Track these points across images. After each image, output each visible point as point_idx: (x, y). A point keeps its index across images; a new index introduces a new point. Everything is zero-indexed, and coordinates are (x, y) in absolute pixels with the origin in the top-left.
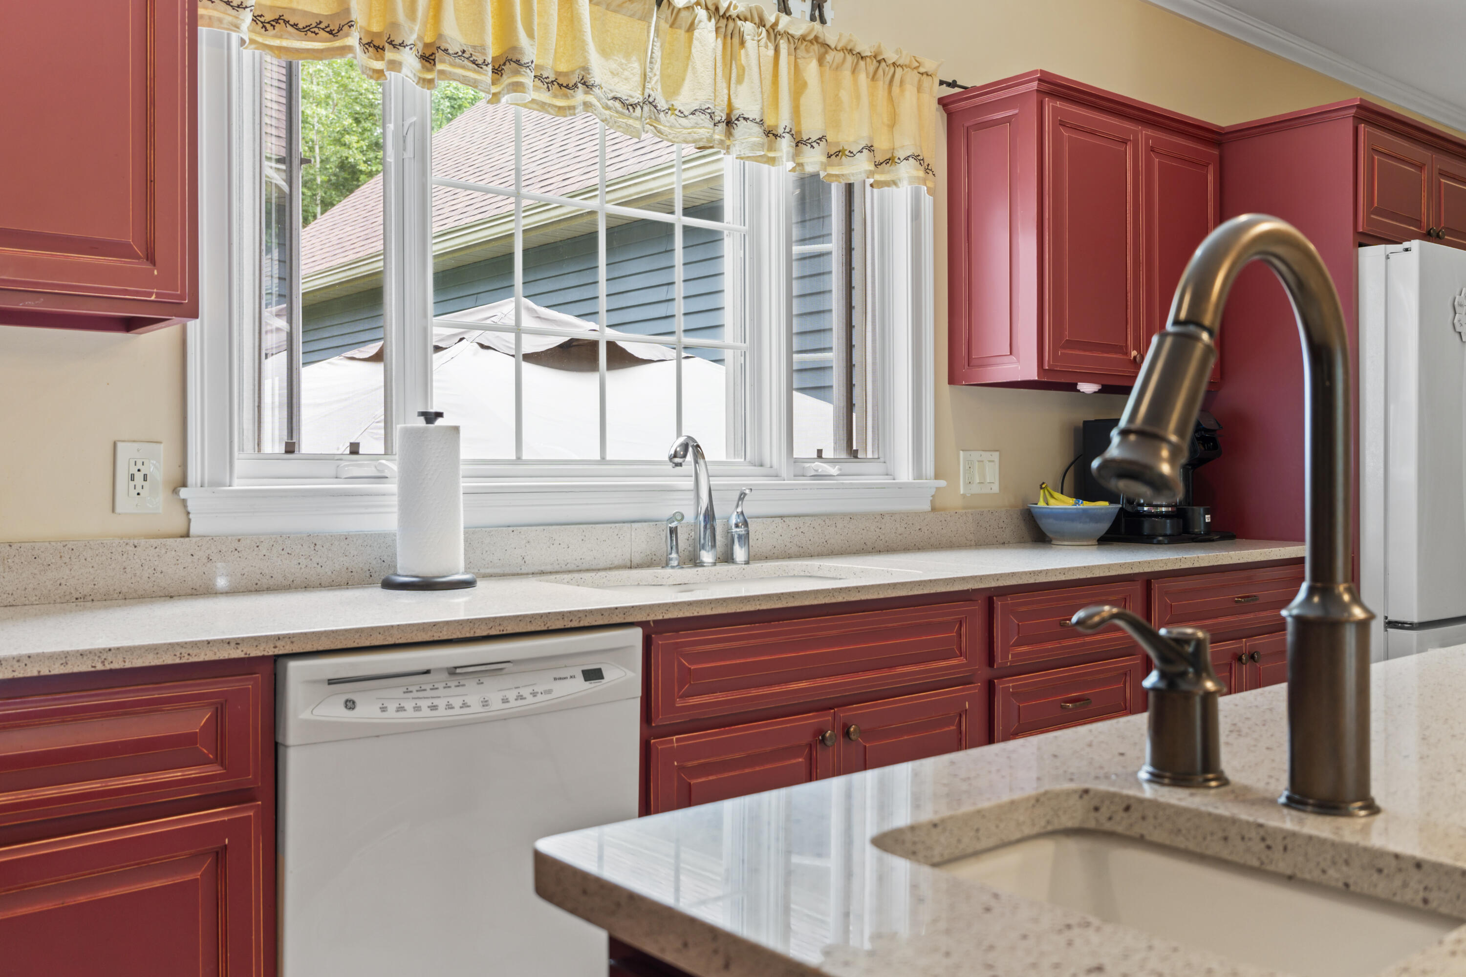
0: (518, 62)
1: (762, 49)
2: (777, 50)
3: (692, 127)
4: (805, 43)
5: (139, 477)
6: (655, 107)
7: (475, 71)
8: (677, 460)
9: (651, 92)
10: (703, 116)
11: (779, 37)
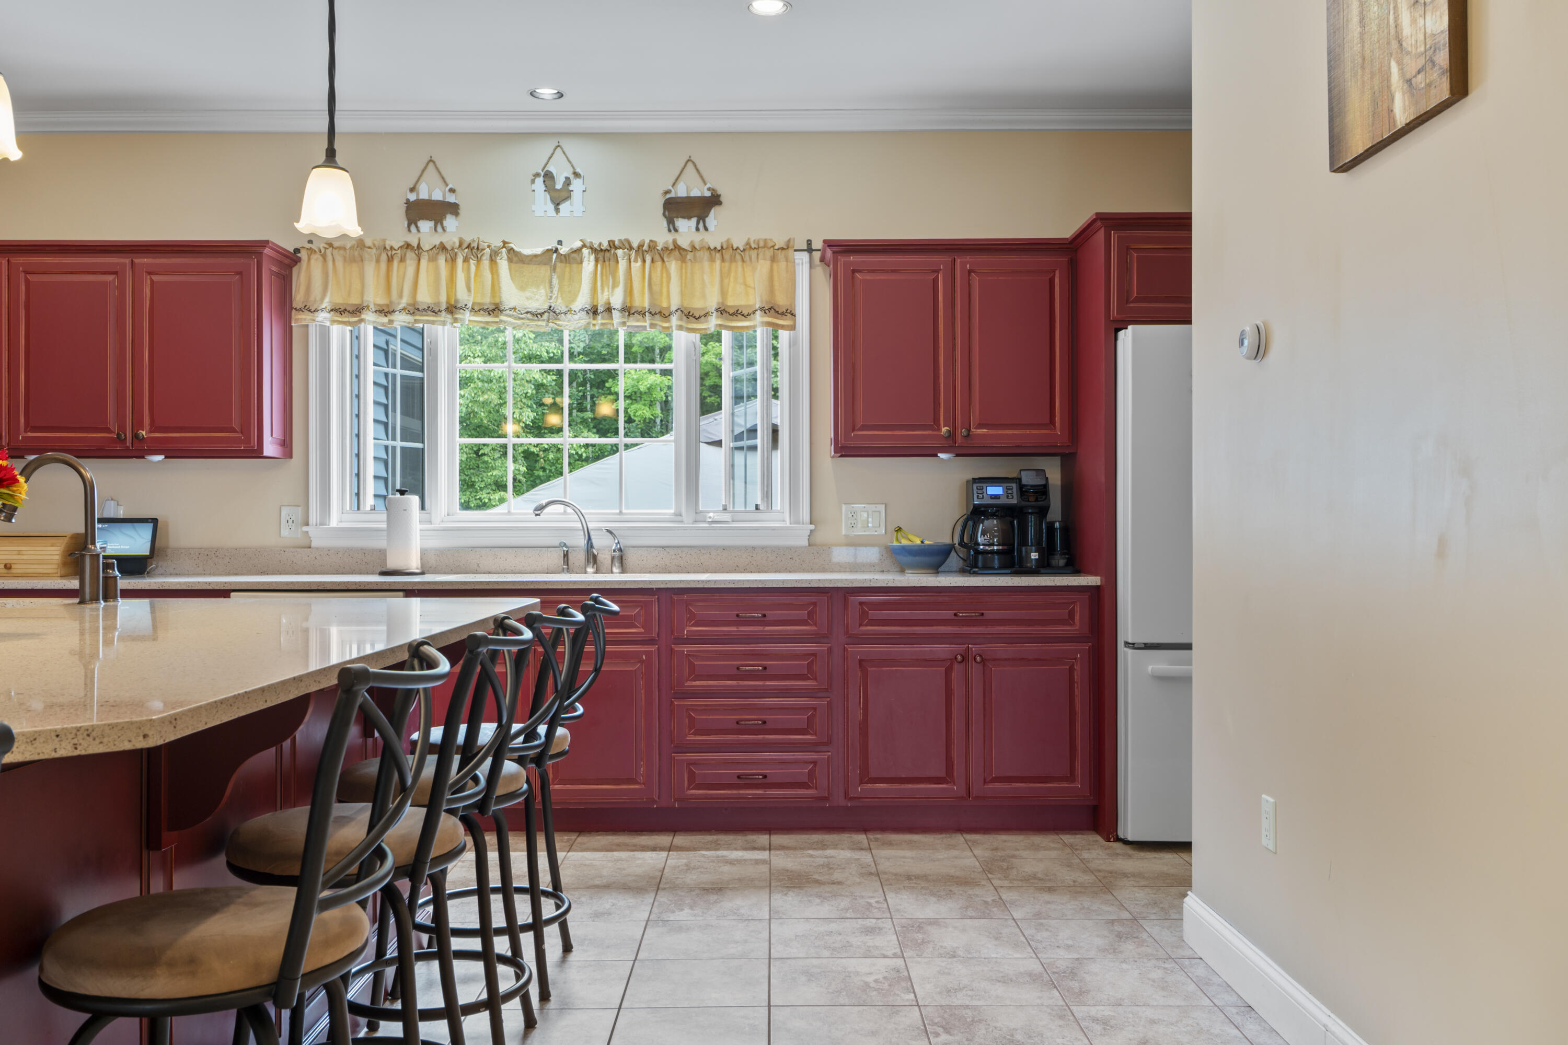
0: (455, 307)
1: (632, 263)
2: (644, 261)
3: (579, 320)
4: (668, 252)
5: (290, 521)
6: (554, 312)
7: (433, 316)
8: (537, 512)
9: (553, 305)
10: (583, 313)
11: (645, 253)
